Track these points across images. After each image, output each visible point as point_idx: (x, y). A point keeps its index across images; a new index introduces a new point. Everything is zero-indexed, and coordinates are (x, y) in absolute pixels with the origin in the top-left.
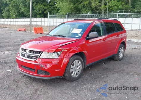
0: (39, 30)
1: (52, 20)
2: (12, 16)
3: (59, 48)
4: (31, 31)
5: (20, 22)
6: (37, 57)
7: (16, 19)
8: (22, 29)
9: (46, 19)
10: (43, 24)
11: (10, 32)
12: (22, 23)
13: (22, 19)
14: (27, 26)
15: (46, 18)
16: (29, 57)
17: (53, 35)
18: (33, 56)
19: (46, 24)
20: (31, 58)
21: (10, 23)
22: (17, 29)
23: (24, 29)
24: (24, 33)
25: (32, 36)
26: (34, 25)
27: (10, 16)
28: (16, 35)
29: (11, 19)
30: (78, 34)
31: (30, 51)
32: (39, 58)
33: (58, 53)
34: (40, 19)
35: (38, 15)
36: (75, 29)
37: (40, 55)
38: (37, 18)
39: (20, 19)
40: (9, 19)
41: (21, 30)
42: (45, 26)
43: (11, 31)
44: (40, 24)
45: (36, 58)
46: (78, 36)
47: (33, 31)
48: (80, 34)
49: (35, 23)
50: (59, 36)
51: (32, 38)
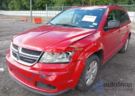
0: (38, 20)
1: (49, 12)
2: (16, 9)
3: (71, 46)
4: (32, 21)
5: (23, 14)
6: (35, 60)
7: (20, 11)
8: (24, 19)
9: (44, 12)
10: (42, 15)
11: (13, 21)
12: (25, 15)
13: (24, 11)
14: (29, 17)
15: (44, 10)
16: (22, 58)
17: (56, 24)
18: (28, 59)
19: (44, 15)
20: (26, 61)
21: (15, 15)
22: (20, 20)
23: (26, 19)
24: (26, 23)
25: (33, 25)
26: (34, 17)
27: (14, 9)
28: (18, 25)
29: (15, 11)
30: (93, 23)
31: (24, 50)
32: (38, 62)
33: (69, 54)
34: (39, 11)
35: (38, 8)
36: (85, 16)
37: (39, 57)
38: (37, 10)
39: (23, 11)
40: (14, 11)
41: (23, 21)
42: (43, 17)
43: (15, 21)
44: (39, 15)
45: (34, 62)
46: (93, 26)
47: (34, 22)
48: (94, 22)
49: (35, 15)
50: (65, 25)
51: (32, 27)
